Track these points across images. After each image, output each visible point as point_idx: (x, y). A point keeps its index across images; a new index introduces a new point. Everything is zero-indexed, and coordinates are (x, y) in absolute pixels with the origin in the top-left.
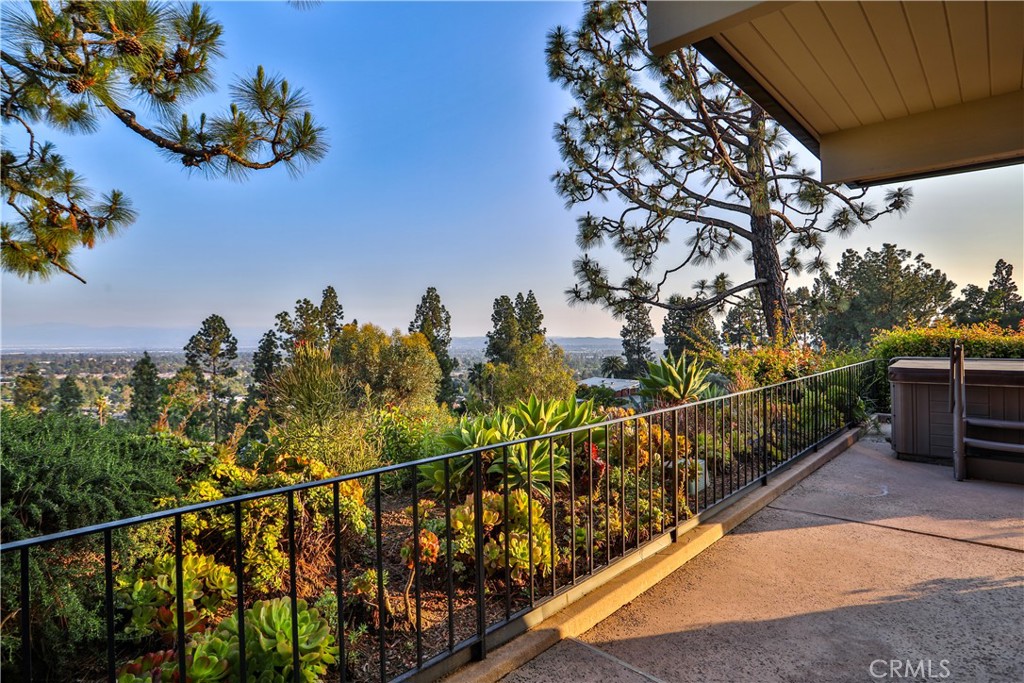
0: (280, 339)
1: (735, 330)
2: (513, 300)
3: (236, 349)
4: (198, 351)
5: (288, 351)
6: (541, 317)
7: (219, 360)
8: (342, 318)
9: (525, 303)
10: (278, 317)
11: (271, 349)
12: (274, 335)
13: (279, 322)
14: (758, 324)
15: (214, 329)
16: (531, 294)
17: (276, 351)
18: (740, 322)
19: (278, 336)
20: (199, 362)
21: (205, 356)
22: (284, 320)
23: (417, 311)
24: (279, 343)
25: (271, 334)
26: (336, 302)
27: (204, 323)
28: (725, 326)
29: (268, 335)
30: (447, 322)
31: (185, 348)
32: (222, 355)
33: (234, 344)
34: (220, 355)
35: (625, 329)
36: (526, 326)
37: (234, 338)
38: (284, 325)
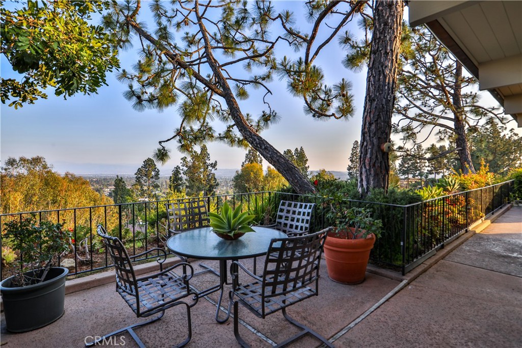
0: (182, 170)
1: (406, 167)
2: (293, 152)
3: (159, 174)
4: (141, 176)
5: (187, 176)
6: (307, 160)
7: (151, 180)
8: (209, 160)
9: (299, 153)
10: (182, 159)
11: (178, 175)
12: (179, 168)
13: (182, 161)
14: (419, 164)
15: (149, 165)
16: (302, 149)
17: (180, 176)
18: (408, 164)
19: (181, 169)
20: (141, 181)
21: (145, 178)
22: (184, 161)
23: (246, 157)
24: (181, 172)
25: (177, 168)
26: (207, 152)
27: (144, 162)
28: (400, 165)
29: (176, 168)
30: (261, 162)
31: (135, 174)
32: (152, 177)
33: (158, 172)
34: (151, 178)
35: (350, 166)
36: (299, 165)
37: (158, 170)
38: (184, 163)
